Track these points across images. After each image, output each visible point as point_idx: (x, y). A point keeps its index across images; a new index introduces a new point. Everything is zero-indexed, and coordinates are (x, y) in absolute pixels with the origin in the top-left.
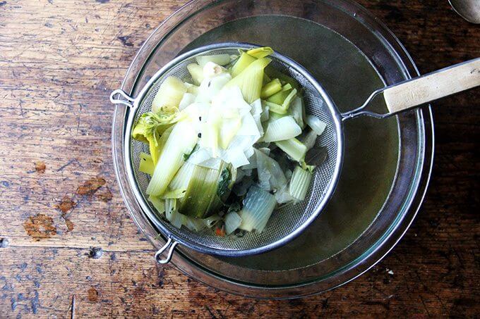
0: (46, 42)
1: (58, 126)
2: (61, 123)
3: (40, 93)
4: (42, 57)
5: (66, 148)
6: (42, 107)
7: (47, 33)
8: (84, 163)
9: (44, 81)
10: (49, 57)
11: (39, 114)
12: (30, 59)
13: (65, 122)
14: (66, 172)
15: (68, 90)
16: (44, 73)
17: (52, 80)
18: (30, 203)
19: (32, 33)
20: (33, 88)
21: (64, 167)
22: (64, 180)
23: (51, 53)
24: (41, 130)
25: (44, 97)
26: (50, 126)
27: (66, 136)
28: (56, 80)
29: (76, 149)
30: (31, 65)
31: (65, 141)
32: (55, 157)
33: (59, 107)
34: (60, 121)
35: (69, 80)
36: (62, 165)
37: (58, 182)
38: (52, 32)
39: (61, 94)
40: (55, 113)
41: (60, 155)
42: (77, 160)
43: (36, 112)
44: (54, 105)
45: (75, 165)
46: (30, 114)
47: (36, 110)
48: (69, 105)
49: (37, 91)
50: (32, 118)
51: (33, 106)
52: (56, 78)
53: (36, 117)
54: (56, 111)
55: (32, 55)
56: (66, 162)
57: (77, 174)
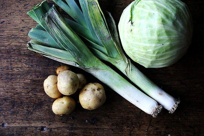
0: (21, 38)
1: (27, 74)
2: (28, 73)
3: (19, 60)
4: (20, 44)
5: (30, 84)
6: (20, 66)
7: (22, 34)
8: (38, 90)
9: (21, 55)
10: (23, 44)
11: (18, 69)
12: (14, 45)
13: (30, 72)
14: (30, 94)
15: (31, 58)
16: (21, 51)
17: (24, 54)
18: (15, 108)
19: (15, 34)
20: (16, 58)
21: (29, 92)
22: (29, 97)
23: (23, 43)
24: (19, 76)
25: (21, 61)
26: (24, 74)
27: (30, 78)
28: (26, 54)
29: (35, 84)
30: (15, 48)
31: (30, 81)
32: (26, 88)
33: (27, 66)
34: (28, 72)
35: (31, 54)
36: (29, 91)
37: (27, 98)
38: (24, 33)
39: (28, 60)
40: (25, 69)
41: (28, 86)
42: (35, 88)
43: (17, 68)
44: (25, 65)
45: (34, 91)
46: (15, 69)
47: (17, 67)
48: (31, 65)
49: (18, 59)
50: (16, 70)
51: (16, 66)
52: (26, 53)
53: (17, 71)
54: (26, 68)
55: (16, 44)
56: (30, 90)
57: (35, 95)
